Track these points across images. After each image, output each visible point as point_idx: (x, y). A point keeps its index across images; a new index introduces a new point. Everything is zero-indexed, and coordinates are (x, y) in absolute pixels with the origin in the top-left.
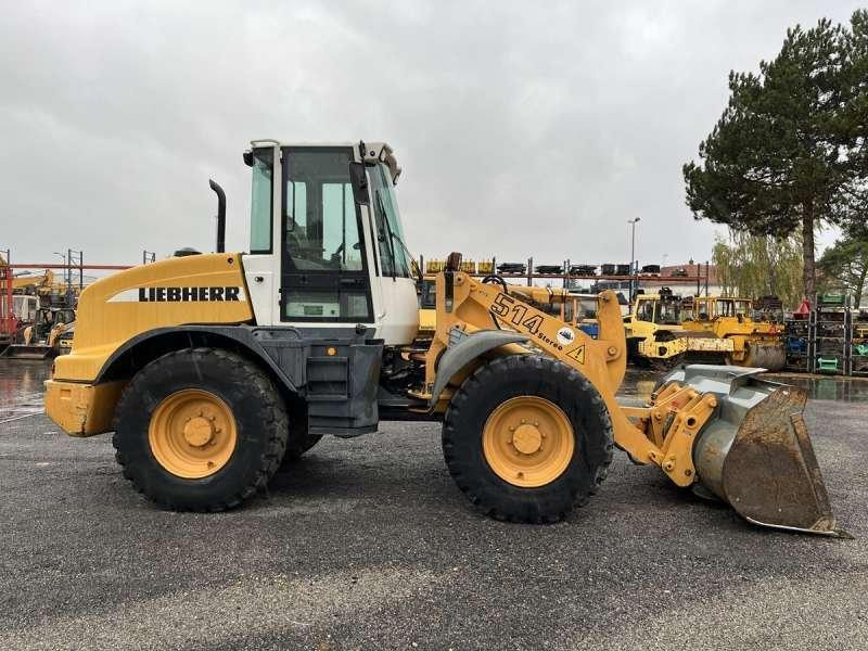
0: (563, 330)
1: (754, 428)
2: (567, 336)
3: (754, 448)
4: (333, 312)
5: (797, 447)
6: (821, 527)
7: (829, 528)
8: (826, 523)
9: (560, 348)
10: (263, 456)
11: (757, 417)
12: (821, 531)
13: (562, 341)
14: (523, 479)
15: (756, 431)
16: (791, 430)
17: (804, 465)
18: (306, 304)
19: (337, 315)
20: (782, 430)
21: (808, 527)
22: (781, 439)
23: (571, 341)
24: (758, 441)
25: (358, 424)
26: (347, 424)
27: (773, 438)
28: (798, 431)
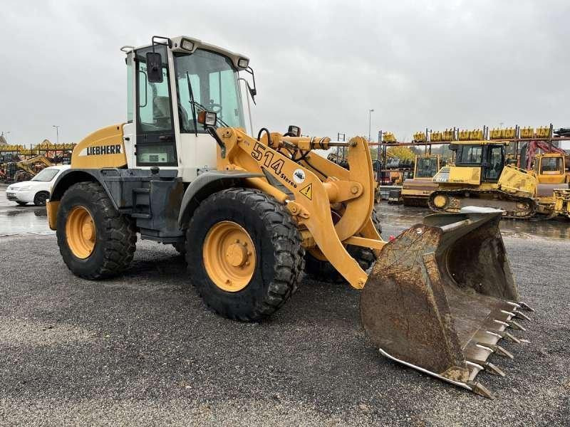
0: (297, 171)
1: (388, 264)
2: (300, 176)
3: (389, 283)
4: (163, 159)
5: (429, 288)
6: (452, 376)
7: (460, 379)
8: (457, 373)
9: (295, 186)
10: (105, 249)
11: (391, 253)
12: (451, 380)
13: (297, 180)
14: (231, 285)
15: (389, 268)
16: (423, 270)
17: (436, 308)
18: (151, 154)
19: (166, 161)
20: (415, 269)
21: (438, 373)
22: (413, 278)
23: (303, 180)
24: (392, 277)
25: (161, 235)
26: (156, 235)
27: (405, 276)
28: (430, 273)
